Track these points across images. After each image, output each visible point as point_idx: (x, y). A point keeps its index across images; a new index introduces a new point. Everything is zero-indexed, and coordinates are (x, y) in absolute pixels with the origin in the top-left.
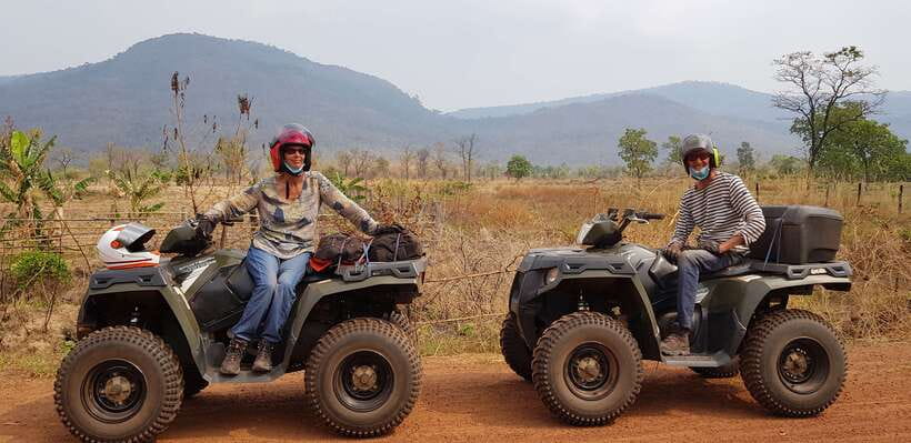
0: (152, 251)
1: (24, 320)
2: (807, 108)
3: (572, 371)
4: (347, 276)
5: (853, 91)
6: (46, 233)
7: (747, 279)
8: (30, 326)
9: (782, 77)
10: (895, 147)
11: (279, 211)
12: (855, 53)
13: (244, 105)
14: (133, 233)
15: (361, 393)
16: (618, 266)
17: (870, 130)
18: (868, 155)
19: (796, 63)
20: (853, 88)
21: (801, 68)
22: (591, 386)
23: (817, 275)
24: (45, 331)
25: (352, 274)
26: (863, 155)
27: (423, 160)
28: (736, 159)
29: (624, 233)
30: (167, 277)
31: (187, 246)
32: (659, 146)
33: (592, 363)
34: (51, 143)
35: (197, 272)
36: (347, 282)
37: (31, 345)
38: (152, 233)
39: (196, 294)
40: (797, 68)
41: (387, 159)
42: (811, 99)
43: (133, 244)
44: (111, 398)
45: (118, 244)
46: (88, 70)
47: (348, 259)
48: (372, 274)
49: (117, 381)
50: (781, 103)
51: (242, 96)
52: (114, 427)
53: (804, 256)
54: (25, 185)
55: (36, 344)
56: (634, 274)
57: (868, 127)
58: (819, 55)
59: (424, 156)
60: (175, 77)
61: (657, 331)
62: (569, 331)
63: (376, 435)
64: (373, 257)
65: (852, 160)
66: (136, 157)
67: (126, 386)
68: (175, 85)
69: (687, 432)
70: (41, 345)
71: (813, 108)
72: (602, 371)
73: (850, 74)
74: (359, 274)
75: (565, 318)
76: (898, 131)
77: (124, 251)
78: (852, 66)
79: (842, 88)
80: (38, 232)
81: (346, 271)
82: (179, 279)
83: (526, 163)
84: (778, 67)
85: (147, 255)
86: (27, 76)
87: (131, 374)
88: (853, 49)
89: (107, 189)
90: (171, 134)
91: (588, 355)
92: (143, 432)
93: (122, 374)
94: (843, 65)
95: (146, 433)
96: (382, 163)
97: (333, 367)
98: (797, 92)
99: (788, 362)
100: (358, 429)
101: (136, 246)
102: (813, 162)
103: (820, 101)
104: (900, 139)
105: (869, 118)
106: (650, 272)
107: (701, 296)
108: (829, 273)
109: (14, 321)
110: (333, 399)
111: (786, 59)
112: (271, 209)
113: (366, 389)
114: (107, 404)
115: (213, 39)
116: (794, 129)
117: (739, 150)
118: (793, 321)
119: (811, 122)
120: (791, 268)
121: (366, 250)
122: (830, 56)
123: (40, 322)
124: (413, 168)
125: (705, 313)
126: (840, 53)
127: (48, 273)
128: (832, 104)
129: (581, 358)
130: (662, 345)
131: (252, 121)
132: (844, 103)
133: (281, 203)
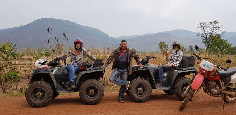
0: (46, 65)
1: (11, 86)
2: (205, 36)
3: (136, 91)
4: (88, 70)
5: (217, 32)
6: (13, 68)
7: (174, 71)
8: (13, 88)
9: (199, 28)
10: (228, 46)
11: (75, 57)
12: (217, 22)
13: (65, 35)
14: (42, 61)
15: (91, 95)
16: (146, 68)
17: (222, 41)
18: (222, 48)
19: (202, 25)
20: (217, 31)
21: (203, 26)
22: (141, 94)
23: (189, 69)
24: (16, 89)
25: (89, 69)
26: (220, 48)
27: (109, 50)
28: (189, 49)
29: (148, 61)
30: (50, 70)
31: (54, 64)
32: (169, 46)
33: (141, 89)
34: (15, 45)
35: (56, 70)
36: (88, 71)
37: (13, 92)
38: (46, 61)
39: (55, 75)
40: (202, 26)
41: (99, 49)
42: (206, 34)
43: (43, 63)
44: (37, 96)
45: (39, 63)
46: (22, 27)
47: (88, 67)
48: (94, 70)
49: (39, 92)
50: (199, 35)
51: (64, 33)
52: (39, 102)
53: (187, 66)
54: (9, 56)
55: (14, 92)
56: (149, 70)
57: (221, 41)
58: (208, 23)
59: (109, 49)
60: (48, 28)
61: (155, 82)
62: (136, 82)
63: (94, 104)
64: (94, 66)
65: (218, 49)
66: (34, 50)
67: (41, 94)
68: (48, 30)
69: (161, 103)
70: (15, 92)
71: (207, 36)
72: (143, 90)
73: (216, 27)
74: (91, 69)
75: (135, 79)
76: (229, 42)
77: (41, 65)
78: (216, 25)
79: (214, 31)
80: (11, 67)
81: (88, 69)
82: (52, 71)
83: (135, 50)
84: (197, 26)
85: (46, 66)
86: (6, 29)
87: (42, 91)
88: (216, 21)
89: (27, 58)
90: (47, 42)
91: (140, 87)
92: (44, 103)
93: (40, 91)
94: (214, 25)
95: (45, 103)
96: (98, 51)
97: (85, 90)
98: (203, 32)
99: (184, 89)
100: (90, 103)
101: (43, 64)
102: (207, 49)
103: (208, 34)
104: (230, 44)
105: (222, 38)
106: (154, 70)
107: (165, 75)
108: (192, 69)
109: (9, 87)
110: (85, 96)
111: (200, 24)
112: (74, 57)
113: (92, 94)
114: (37, 98)
115: (55, 19)
116: (203, 41)
117: (190, 47)
118: (184, 80)
119: (206, 40)
120: (183, 68)
121: (92, 65)
122: (210, 23)
123: (15, 87)
124: (106, 52)
125: (166, 78)
126: (213, 22)
127: (14, 77)
128: (211, 35)
129: (139, 88)
130: (156, 85)
131: (66, 38)
132: (215, 35)
133: (76, 55)
